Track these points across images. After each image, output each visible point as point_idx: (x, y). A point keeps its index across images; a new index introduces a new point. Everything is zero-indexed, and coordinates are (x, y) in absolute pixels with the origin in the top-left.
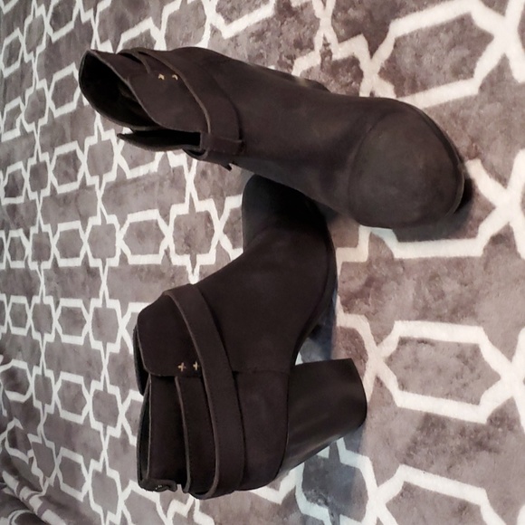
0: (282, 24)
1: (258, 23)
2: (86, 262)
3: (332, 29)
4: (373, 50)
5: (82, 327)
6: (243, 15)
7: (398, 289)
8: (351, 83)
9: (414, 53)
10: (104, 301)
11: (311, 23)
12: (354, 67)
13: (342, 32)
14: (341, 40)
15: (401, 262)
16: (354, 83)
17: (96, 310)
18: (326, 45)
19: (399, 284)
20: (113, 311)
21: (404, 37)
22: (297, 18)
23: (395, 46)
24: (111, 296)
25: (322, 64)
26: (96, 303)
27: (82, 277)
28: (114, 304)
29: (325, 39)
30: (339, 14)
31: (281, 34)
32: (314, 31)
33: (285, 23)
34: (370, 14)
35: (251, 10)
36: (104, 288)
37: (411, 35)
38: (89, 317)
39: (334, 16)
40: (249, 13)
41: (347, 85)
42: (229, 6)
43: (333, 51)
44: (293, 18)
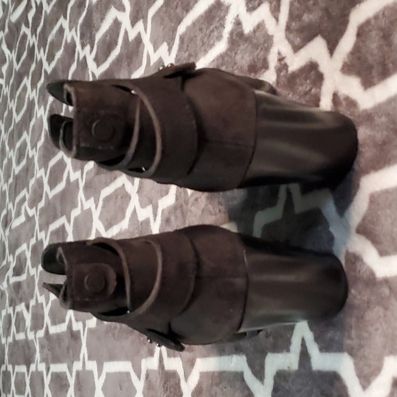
0: (236, 53)
1: (213, 61)
2: (70, 326)
3: (286, 42)
4: (332, 48)
5: (67, 391)
6: (199, 59)
7: (385, 316)
8: (310, 90)
9: (382, 34)
10: (84, 363)
11: (265, 42)
12: (313, 73)
13: (298, 41)
14: (296, 49)
15: (386, 281)
16: (313, 90)
17: (78, 373)
18: (281, 59)
19: (386, 309)
20: (91, 373)
21: (368, 22)
22: (251, 42)
23: (358, 35)
24: (90, 358)
25: (277, 80)
26: (77, 366)
27: (67, 341)
28: (92, 366)
29: (279, 54)
30: (294, 24)
31: (235, 64)
32: (267, 50)
33: (239, 52)
34: (326, 11)
35: (206, 52)
36: (84, 350)
37: (376, 17)
38: (72, 381)
39: (288, 29)
40: (204, 55)
41: (306, 93)
42: (187, 54)
43: (288, 64)
44: (246, 45)
